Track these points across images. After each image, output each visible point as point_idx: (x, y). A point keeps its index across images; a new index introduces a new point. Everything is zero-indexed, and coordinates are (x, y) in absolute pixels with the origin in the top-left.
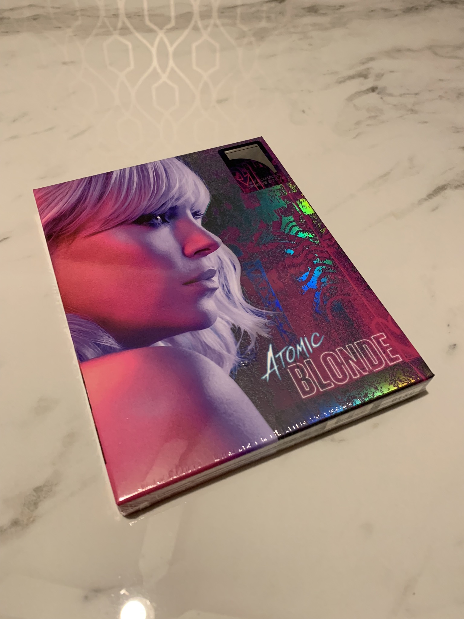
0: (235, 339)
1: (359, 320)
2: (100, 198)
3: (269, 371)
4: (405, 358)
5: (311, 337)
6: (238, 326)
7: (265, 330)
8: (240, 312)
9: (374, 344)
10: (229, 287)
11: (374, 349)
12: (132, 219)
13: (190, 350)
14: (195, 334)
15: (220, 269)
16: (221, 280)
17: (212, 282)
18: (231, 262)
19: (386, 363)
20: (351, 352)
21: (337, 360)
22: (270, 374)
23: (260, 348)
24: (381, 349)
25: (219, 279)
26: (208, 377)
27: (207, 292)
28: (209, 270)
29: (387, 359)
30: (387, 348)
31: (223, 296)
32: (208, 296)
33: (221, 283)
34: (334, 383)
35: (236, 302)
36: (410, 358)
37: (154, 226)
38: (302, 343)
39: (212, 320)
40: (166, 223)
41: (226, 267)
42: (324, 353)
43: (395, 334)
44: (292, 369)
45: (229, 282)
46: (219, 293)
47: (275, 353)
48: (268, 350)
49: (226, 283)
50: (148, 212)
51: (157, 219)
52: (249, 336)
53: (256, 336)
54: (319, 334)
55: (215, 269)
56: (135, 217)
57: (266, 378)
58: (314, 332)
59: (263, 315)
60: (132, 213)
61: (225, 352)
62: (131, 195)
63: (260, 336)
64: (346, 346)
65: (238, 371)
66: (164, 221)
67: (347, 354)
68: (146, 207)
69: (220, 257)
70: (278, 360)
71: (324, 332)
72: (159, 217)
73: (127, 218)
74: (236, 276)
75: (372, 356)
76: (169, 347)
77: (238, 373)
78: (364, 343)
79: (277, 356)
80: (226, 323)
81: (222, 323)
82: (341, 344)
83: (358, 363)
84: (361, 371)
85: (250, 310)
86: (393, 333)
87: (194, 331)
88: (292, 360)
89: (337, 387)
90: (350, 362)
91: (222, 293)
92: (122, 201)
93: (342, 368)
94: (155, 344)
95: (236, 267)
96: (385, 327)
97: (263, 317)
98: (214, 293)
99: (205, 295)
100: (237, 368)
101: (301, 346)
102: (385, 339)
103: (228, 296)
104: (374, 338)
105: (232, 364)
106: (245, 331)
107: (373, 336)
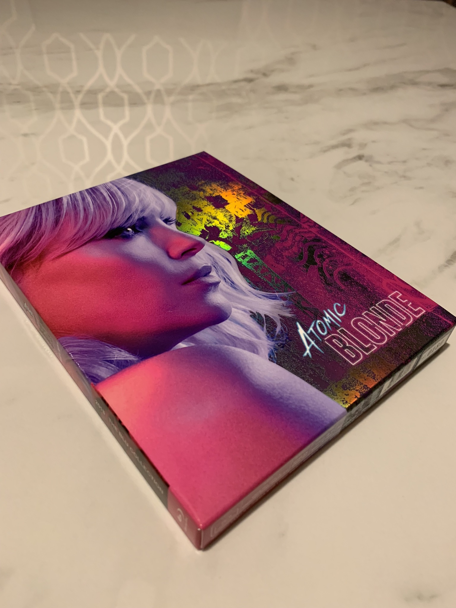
0: (259, 325)
1: (370, 284)
2: (57, 222)
3: (308, 348)
4: (427, 309)
5: (333, 308)
6: (256, 312)
7: (285, 310)
8: (252, 299)
9: (395, 302)
10: (231, 278)
11: (397, 307)
12: (100, 235)
13: (217, 345)
14: (216, 329)
15: (214, 265)
16: (219, 274)
17: (212, 277)
18: (223, 256)
19: (414, 317)
20: (377, 313)
21: (368, 323)
22: (310, 350)
23: (288, 328)
24: (403, 306)
25: (217, 273)
26: (248, 367)
27: (210, 287)
28: (203, 267)
29: (412, 313)
30: (407, 303)
31: (228, 288)
32: (213, 291)
33: (221, 277)
34: (375, 344)
35: (245, 291)
36: (431, 309)
37: (128, 238)
38: (327, 315)
39: (227, 312)
40: (140, 233)
41: (219, 261)
42: (353, 320)
43: (408, 290)
44: (330, 341)
45: (228, 274)
46: (223, 285)
47: (306, 329)
48: (297, 328)
49: (227, 276)
50: (116, 225)
51: (129, 231)
52: (272, 319)
53: (279, 318)
54: (340, 303)
55: (209, 265)
56: (103, 233)
57: (308, 355)
58: (334, 303)
59: (277, 297)
60: (98, 230)
61: (254, 339)
62: (91, 214)
63: (283, 317)
64: (370, 309)
65: (276, 354)
66: (136, 232)
67: (375, 317)
68: (112, 222)
69: (210, 254)
70: (311, 335)
71: (343, 301)
72: (129, 229)
73: (95, 235)
74: (233, 268)
75: (397, 313)
76: (192, 346)
77: (277, 356)
78: (385, 303)
79: (309, 332)
80: (243, 312)
81: (239, 313)
82: (365, 308)
83: (388, 322)
84: (395, 328)
85: (262, 295)
86: (405, 290)
87: (213, 326)
88: (326, 333)
89: (380, 348)
90: (381, 322)
91: (227, 286)
92: (83, 220)
93: (376, 329)
94: (176, 346)
95: (230, 260)
96: (396, 286)
97: (278, 299)
98: (218, 287)
99: (210, 290)
100: (274, 351)
101: (328, 318)
102: (401, 296)
103: (234, 287)
104: (390, 297)
105: (267, 349)
106: (266, 316)
107: (389, 296)
